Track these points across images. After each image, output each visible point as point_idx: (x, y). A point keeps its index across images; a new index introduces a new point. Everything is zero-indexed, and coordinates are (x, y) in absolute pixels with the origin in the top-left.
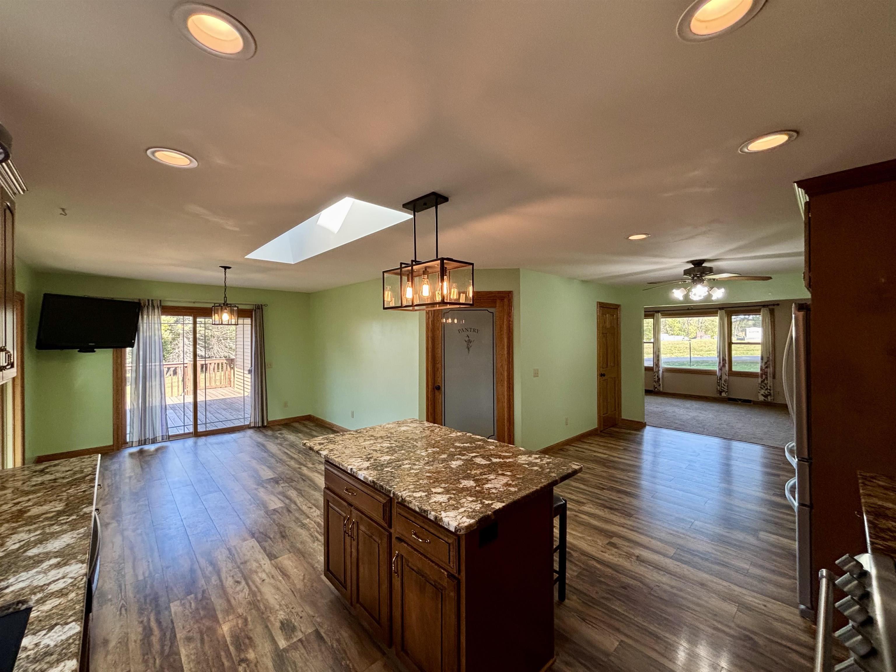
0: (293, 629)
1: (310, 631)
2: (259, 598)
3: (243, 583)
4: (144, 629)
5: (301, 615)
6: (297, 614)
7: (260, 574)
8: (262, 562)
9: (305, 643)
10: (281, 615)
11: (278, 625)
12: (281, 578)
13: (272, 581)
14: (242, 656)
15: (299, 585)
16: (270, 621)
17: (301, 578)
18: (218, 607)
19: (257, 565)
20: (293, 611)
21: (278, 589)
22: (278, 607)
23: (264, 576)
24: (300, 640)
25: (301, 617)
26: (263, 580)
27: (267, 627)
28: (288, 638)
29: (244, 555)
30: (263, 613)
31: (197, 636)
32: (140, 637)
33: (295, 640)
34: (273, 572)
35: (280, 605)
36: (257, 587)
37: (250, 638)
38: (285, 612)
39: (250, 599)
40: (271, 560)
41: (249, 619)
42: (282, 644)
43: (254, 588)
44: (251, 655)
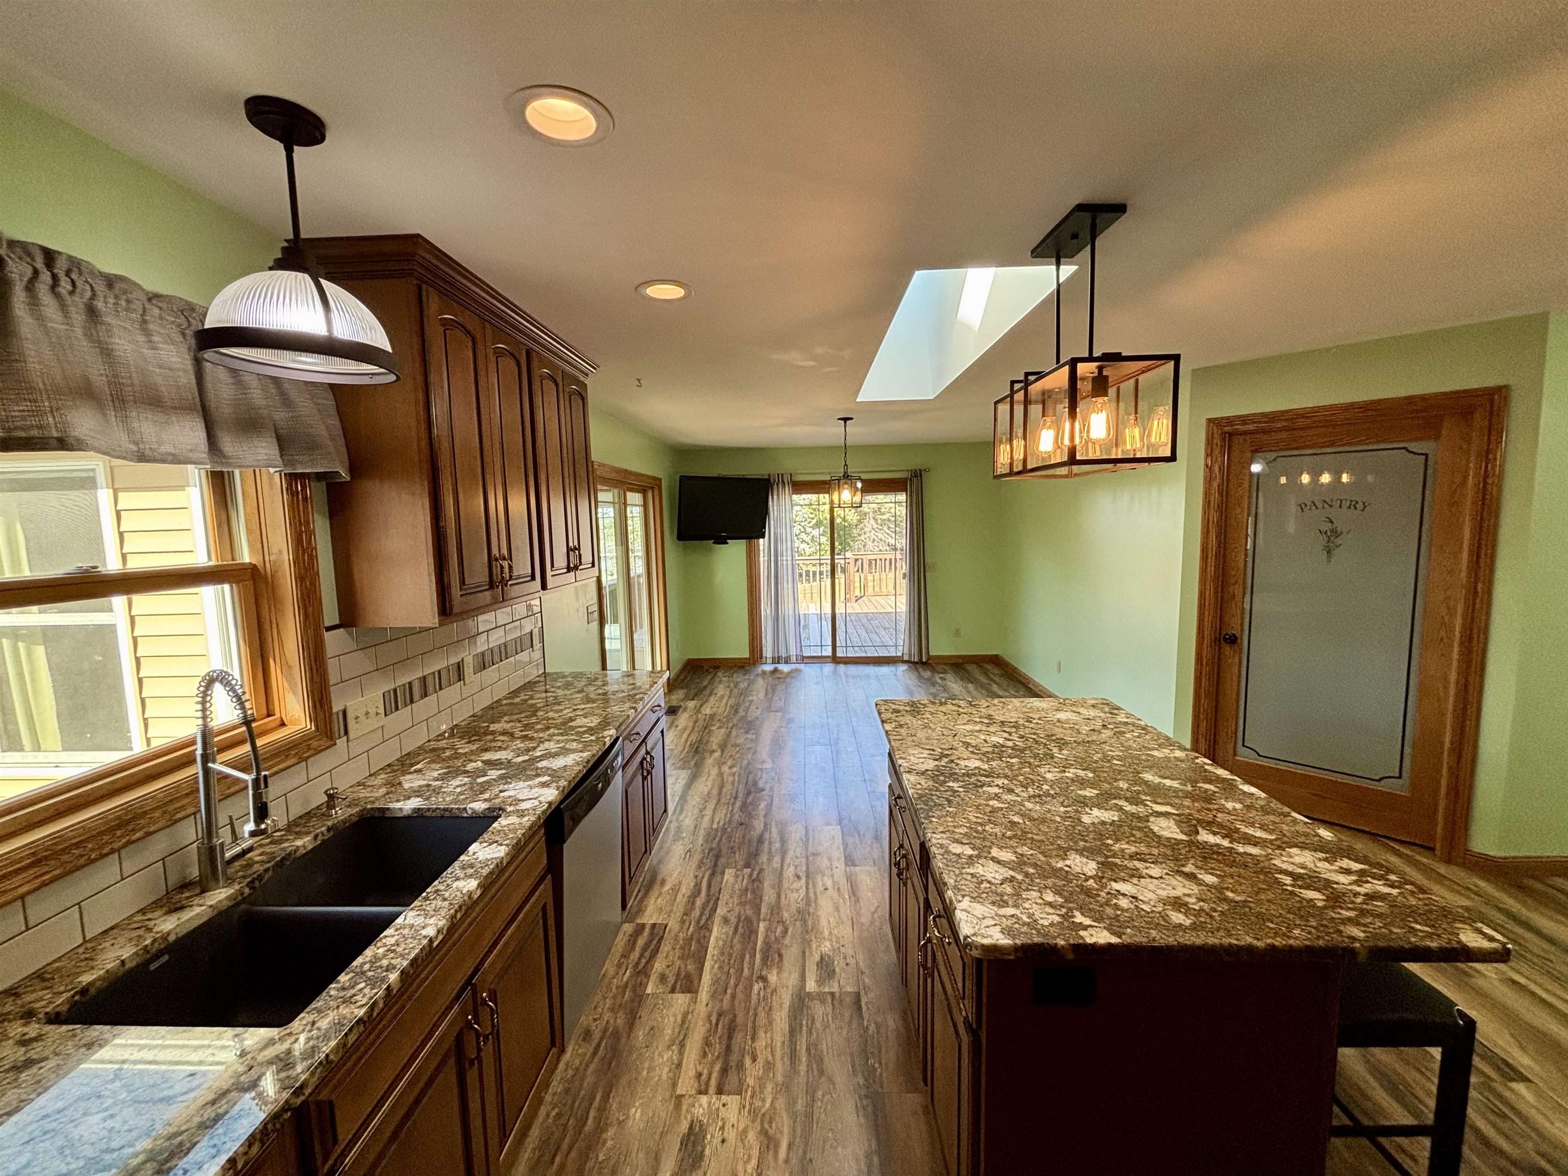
0: (831, 974)
1: (849, 989)
2: (811, 910)
3: (803, 881)
4: (696, 884)
5: (848, 961)
6: (845, 958)
7: (826, 878)
8: (835, 864)
9: (836, 1003)
10: (826, 947)
11: (817, 958)
12: (847, 897)
13: (836, 895)
14: (764, 973)
15: (865, 919)
16: (810, 947)
17: (873, 909)
18: (766, 898)
19: (828, 864)
20: (842, 949)
21: (837, 909)
22: (826, 933)
23: (829, 884)
24: (832, 994)
25: (847, 964)
26: (826, 889)
27: (804, 953)
28: (820, 982)
29: (820, 844)
30: (807, 932)
31: (733, 920)
32: (689, 893)
33: (827, 990)
34: (841, 883)
35: (830, 933)
36: (815, 894)
37: (780, 956)
38: (832, 945)
39: (802, 905)
40: (846, 865)
41: (790, 931)
42: (811, 986)
43: (812, 895)
44: (773, 978)
